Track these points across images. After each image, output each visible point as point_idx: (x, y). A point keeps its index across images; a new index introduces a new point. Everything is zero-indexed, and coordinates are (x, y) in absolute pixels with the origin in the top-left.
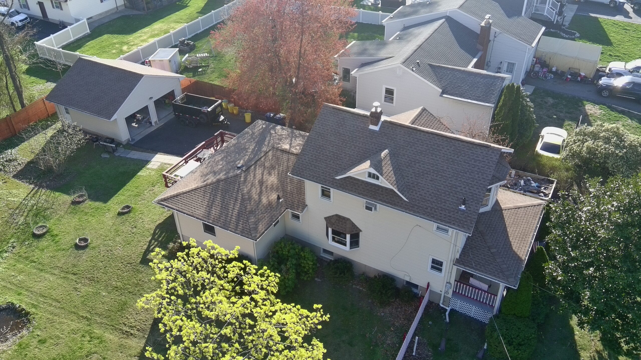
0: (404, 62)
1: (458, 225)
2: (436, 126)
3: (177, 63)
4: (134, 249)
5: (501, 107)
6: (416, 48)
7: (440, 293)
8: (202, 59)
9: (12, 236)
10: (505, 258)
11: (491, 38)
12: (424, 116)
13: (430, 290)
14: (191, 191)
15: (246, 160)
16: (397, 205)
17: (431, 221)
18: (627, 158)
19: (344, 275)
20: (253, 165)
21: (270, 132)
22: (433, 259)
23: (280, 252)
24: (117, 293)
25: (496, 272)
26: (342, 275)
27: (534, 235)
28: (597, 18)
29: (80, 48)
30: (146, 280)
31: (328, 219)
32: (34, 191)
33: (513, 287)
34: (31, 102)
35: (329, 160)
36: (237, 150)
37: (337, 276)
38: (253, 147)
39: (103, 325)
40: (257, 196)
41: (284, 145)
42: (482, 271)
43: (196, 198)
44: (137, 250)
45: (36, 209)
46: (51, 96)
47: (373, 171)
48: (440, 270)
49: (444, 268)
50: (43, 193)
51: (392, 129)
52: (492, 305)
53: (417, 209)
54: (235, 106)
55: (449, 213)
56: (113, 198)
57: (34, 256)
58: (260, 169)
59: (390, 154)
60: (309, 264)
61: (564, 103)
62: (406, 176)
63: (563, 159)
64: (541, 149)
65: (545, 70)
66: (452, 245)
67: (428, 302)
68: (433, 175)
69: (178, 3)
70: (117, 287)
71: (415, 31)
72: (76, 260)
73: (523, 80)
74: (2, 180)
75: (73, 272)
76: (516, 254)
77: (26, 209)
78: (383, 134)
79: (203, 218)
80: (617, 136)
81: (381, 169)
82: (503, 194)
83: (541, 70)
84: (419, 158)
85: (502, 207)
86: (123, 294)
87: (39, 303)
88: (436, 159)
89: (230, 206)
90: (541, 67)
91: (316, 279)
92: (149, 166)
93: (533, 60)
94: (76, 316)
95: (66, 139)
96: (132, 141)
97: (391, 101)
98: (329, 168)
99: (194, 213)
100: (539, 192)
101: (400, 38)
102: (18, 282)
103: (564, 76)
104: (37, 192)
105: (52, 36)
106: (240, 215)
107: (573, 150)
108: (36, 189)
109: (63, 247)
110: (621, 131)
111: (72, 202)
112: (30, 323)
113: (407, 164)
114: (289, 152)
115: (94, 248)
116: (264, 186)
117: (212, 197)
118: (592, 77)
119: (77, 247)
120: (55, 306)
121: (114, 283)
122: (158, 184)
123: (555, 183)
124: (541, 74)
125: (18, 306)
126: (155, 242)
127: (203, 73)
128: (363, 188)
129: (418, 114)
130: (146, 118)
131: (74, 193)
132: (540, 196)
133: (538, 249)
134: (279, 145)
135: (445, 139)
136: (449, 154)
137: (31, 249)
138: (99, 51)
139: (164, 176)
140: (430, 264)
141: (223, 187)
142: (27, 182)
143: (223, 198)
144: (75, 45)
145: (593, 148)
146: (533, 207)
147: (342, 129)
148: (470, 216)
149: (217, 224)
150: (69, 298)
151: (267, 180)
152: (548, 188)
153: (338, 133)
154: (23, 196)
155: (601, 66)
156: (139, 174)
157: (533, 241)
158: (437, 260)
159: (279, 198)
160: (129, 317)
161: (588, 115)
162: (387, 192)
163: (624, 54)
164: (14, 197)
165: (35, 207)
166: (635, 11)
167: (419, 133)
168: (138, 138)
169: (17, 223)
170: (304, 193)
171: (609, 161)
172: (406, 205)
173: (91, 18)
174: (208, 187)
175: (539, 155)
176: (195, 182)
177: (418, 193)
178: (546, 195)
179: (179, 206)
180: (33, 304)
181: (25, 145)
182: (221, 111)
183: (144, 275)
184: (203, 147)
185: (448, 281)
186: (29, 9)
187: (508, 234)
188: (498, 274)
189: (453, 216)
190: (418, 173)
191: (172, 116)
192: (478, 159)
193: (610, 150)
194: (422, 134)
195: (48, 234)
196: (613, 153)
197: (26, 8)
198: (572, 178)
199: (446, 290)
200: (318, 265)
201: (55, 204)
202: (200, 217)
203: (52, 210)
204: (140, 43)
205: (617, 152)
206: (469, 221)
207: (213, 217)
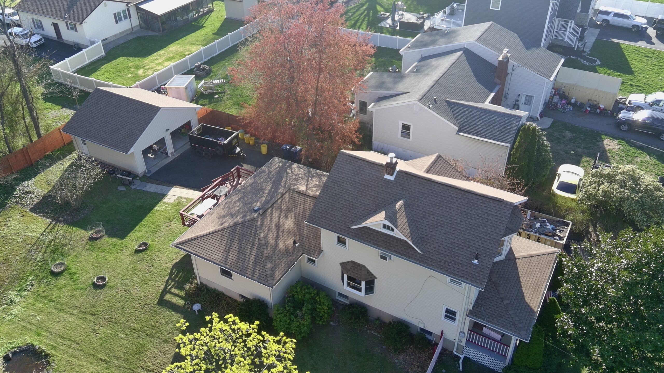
0: (421, 99)
1: (471, 280)
2: (451, 173)
3: (193, 90)
4: (151, 289)
5: (517, 148)
6: (432, 84)
7: (454, 341)
8: (218, 85)
9: (31, 273)
10: (517, 310)
11: (509, 71)
12: (439, 164)
13: (444, 338)
14: (208, 234)
15: (262, 202)
16: (412, 257)
17: (445, 274)
18: (642, 202)
19: (359, 320)
20: (269, 208)
21: (287, 172)
22: (447, 309)
23: (296, 297)
24: (135, 336)
25: (508, 325)
26: (357, 320)
27: (547, 285)
28: (618, 44)
29: (95, 71)
30: (164, 322)
31: (344, 265)
32: (52, 225)
33: (524, 340)
34: (47, 132)
35: (345, 209)
36: (253, 191)
37: (352, 321)
38: (269, 188)
39: (121, 369)
40: (274, 241)
41: (300, 186)
42: (495, 323)
43: (213, 242)
44: (154, 291)
45: (54, 245)
46: (69, 127)
47: (388, 223)
48: (454, 320)
49: (457, 317)
50: (60, 228)
51: (407, 180)
52: (505, 355)
53: (431, 261)
54: (251, 136)
55: (462, 267)
56: (130, 234)
57: (53, 295)
58: (277, 212)
59: (405, 205)
60: (324, 309)
61: (582, 138)
62: (421, 228)
63: (578, 200)
64: (557, 188)
65: (563, 102)
66: (465, 297)
67: (442, 349)
68: (447, 228)
69: (193, 23)
70: (134, 329)
71: (434, 62)
72: (94, 300)
73: (541, 113)
74: (20, 213)
75: (91, 312)
76: (529, 306)
77: (43, 244)
78: (398, 184)
79: (220, 263)
80: (633, 179)
81: (396, 221)
82: (517, 240)
83: (560, 102)
84: (434, 210)
85: (516, 255)
86: (141, 337)
87: (58, 345)
88: (450, 211)
89: (247, 251)
90: (560, 98)
91: (331, 323)
92: (165, 200)
93: (552, 92)
94: (95, 359)
95: (83, 174)
96: (148, 173)
97: (408, 137)
98: (345, 217)
99: (212, 257)
100: (554, 235)
101: (417, 70)
102: (37, 322)
103: (583, 108)
104: (54, 227)
105: (67, 60)
106: (257, 261)
107: (589, 191)
108: (54, 223)
109: (82, 286)
110: (637, 175)
111: (90, 238)
112: (50, 365)
113: (422, 216)
114: (305, 194)
115: (111, 287)
116: (281, 230)
117: (229, 242)
118: (611, 109)
119: (95, 286)
120: (74, 348)
121: (132, 325)
122: (175, 220)
123: (570, 225)
124: (559, 106)
125: (37, 347)
126: (172, 282)
127: (219, 100)
128: (378, 239)
129: (433, 162)
130: (162, 148)
131: (92, 229)
132: (555, 239)
133: (551, 300)
134: (296, 187)
135: (459, 192)
136: (463, 207)
137: (50, 287)
138: (114, 75)
139: (181, 214)
140: (444, 313)
141: (240, 231)
142: (44, 216)
143: (240, 242)
144: (90, 68)
145: (608, 191)
146: (546, 256)
147: (358, 177)
148: (483, 271)
149: (234, 270)
150: (87, 339)
151: (283, 223)
152: (563, 231)
153: (354, 181)
154: (41, 231)
155: (621, 97)
156: (155, 208)
157: (546, 292)
158: (450, 310)
159: (295, 243)
160: (147, 361)
161: (606, 151)
162: (402, 243)
163: (645, 84)
164: (31, 232)
165: (53, 243)
166: (658, 36)
167: (433, 184)
168: (154, 170)
169: (35, 259)
170: (320, 238)
171: (624, 205)
172: (420, 257)
173: (106, 39)
174: (226, 230)
175: (555, 195)
176: (213, 225)
177: (432, 246)
178: (561, 238)
179: (196, 250)
180: (52, 345)
181: (42, 175)
182: (238, 142)
183: (162, 317)
184: (220, 184)
185: (461, 331)
186: (43, 30)
187: (521, 285)
188: (511, 327)
189: (466, 270)
190: (432, 225)
191: (188, 146)
192: (491, 213)
193: (625, 193)
194: (437, 185)
195: (66, 271)
196: (628, 198)
197: (40, 28)
198: (587, 220)
199: (460, 339)
200: (333, 308)
201: (72, 240)
202: (218, 262)
203: (70, 246)
204: (155, 67)
205: (632, 196)
206: (481, 276)
207: (230, 262)
